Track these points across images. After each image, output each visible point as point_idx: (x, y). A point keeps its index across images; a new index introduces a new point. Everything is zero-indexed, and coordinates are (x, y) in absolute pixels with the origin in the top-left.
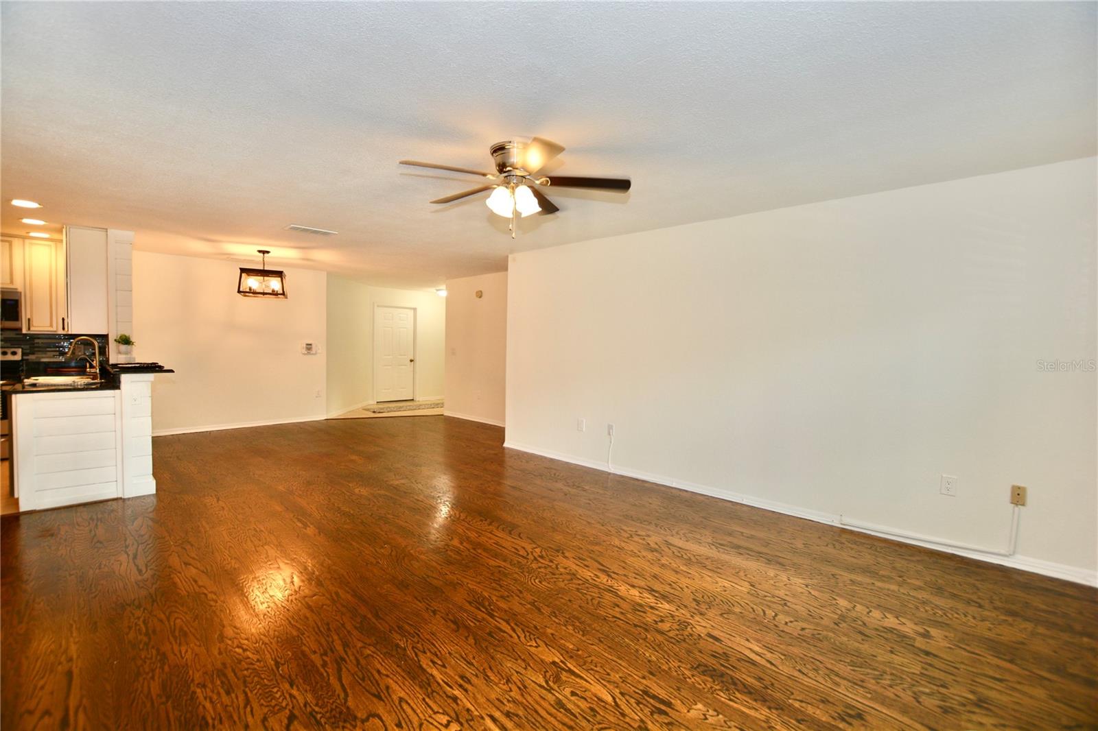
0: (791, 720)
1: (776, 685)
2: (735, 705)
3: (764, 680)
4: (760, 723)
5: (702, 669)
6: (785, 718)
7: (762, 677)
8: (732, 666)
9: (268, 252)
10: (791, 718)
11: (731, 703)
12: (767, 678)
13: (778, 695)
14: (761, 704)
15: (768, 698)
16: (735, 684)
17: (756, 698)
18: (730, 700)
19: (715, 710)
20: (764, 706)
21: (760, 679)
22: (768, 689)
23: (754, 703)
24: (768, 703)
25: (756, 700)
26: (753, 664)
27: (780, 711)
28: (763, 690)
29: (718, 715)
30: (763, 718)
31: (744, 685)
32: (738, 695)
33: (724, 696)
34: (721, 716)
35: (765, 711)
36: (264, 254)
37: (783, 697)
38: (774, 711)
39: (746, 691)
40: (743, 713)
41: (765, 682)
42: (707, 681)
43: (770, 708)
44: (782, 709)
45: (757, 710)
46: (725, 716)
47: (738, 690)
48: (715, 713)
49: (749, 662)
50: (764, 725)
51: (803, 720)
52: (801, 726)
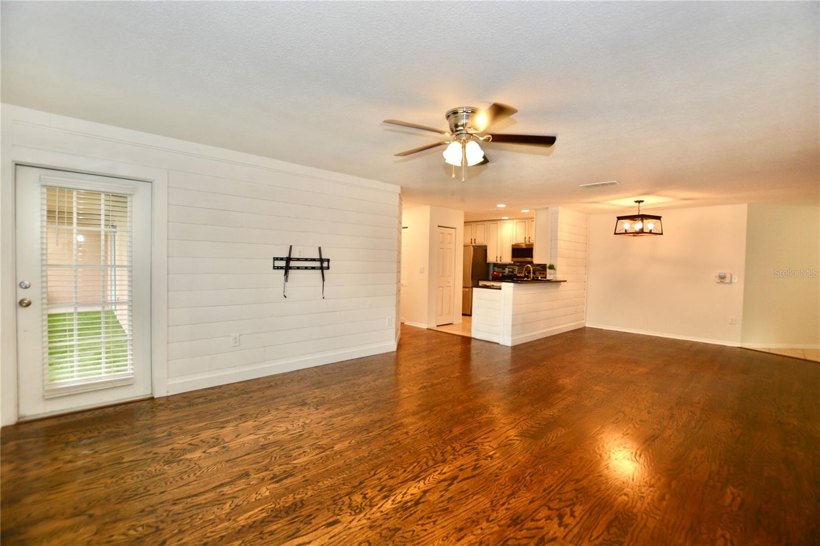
0: (226, 533)
1: (260, 540)
2: (256, 510)
3: (269, 535)
4: (236, 517)
5: (299, 505)
6: (230, 531)
7: (272, 536)
8: (294, 522)
9: (642, 201)
10: (228, 534)
11: (260, 509)
12: (270, 538)
13: (250, 537)
14: (249, 523)
15: (252, 530)
16: (275, 517)
17: (256, 523)
18: (263, 509)
19: (260, 499)
20: (247, 524)
21: (272, 533)
22: (260, 534)
23: (253, 520)
24: (248, 527)
25: (254, 522)
26: (289, 537)
27: (237, 530)
28: (260, 530)
29: (255, 499)
30: (239, 519)
31: (272, 522)
32: (264, 515)
33: (268, 507)
34: (254, 500)
35: (242, 523)
36: (639, 203)
37: (246, 539)
38: (240, 527)
39: (266, 520)
40: (249, 511)
41: (268, 535)
42: (286, 504)
43: (243, 526)
44: (238, 533)
45: (246, 519)
46: (252, 502)
47: (268, 516)
48: (257, 498)
49: (294, 534)
50: (233, 518)
51: (221, 540)
52: (218, 536)
